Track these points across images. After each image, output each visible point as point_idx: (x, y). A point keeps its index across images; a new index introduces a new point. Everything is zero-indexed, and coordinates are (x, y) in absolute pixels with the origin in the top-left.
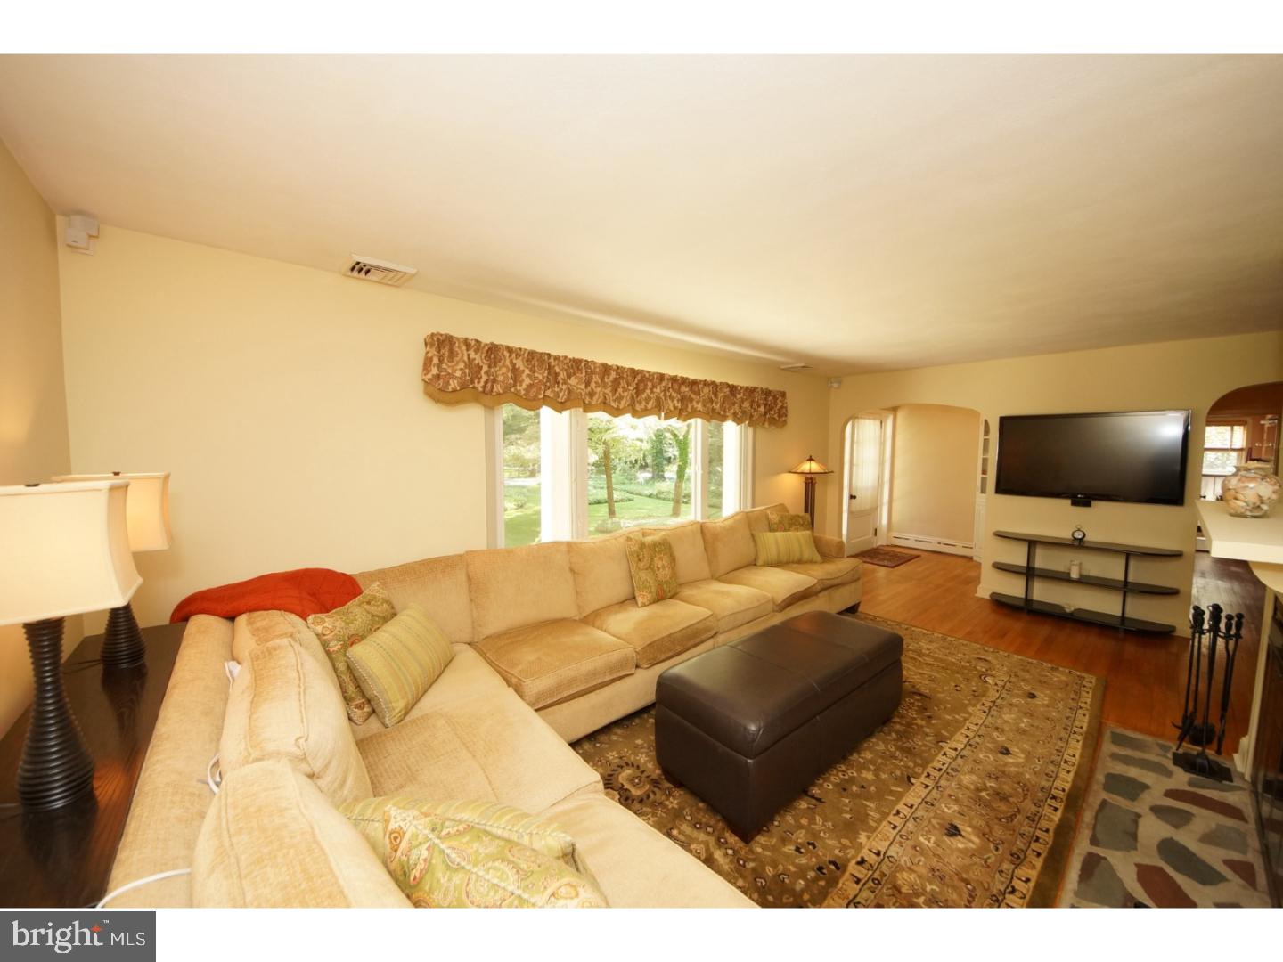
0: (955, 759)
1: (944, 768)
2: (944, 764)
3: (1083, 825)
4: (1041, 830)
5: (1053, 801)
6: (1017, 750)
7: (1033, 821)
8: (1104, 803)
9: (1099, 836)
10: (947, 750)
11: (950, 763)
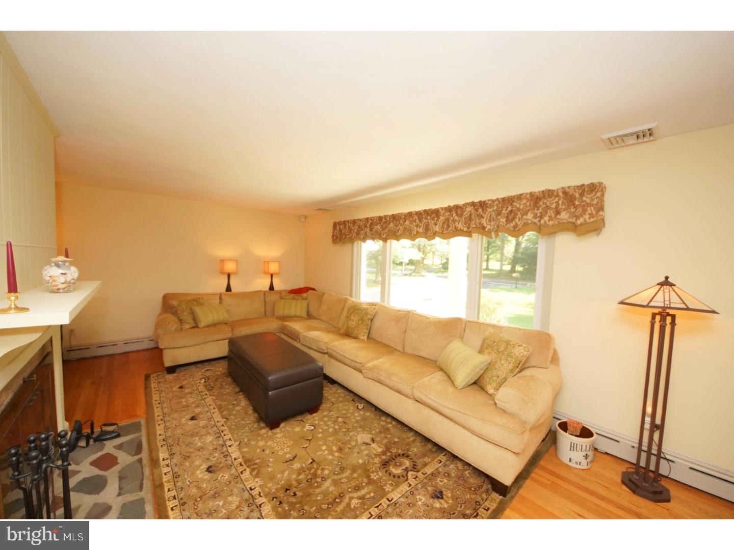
0: (224, 442)
1: (222, 434)
2: (225, 435)
3: (147, 464)
4: (164, 445)
5: (167, 463)
6: (206, 477)
7: (170, 446)
8: (141, 488)
9: (138, 464)
10: (232, 442)
11: (223, 438)
